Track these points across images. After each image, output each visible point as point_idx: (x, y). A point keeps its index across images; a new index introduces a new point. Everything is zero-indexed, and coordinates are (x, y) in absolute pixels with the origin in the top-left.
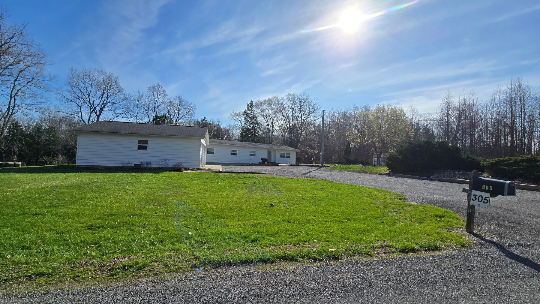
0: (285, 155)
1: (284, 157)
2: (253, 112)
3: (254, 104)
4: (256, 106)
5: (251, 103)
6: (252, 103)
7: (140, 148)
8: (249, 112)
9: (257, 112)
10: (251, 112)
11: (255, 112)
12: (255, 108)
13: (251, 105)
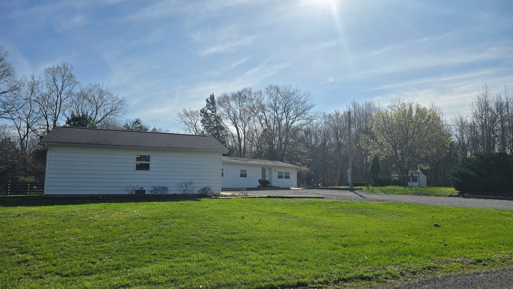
0: (284, 175)
1: (283, 178)
2: (216, 112)
3: (216, 98)
4: (220, 103)
5: (212, 97)
6: (214, 98)
7: (140, 167)
8: (209, 111)
9: (220, 110)
10: (213, 112)
11: (218, 112)
12: (217, 105)
13: (212, 102)
